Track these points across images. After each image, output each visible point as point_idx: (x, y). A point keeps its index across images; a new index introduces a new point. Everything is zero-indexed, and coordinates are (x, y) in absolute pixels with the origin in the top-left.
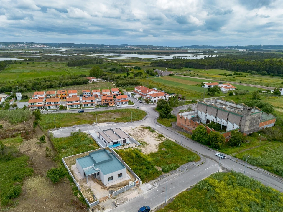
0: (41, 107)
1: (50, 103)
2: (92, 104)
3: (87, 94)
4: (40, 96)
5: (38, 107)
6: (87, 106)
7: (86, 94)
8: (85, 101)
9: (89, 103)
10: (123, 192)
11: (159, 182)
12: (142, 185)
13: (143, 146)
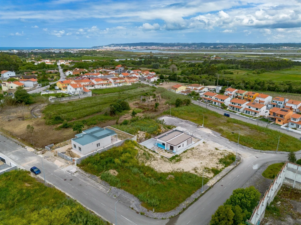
0: (210, 101)
1: (218, 99)
2: (256, 113)
3: (278, 102)
4: (229, 93)
5: (208, 100)
6: (249, 113)
7: (276, 102)
8: (249, 107)
9: (252, 111)
10: (63, 158)
11: (83, 176)
12: (75, 166)
13: (167, 160)
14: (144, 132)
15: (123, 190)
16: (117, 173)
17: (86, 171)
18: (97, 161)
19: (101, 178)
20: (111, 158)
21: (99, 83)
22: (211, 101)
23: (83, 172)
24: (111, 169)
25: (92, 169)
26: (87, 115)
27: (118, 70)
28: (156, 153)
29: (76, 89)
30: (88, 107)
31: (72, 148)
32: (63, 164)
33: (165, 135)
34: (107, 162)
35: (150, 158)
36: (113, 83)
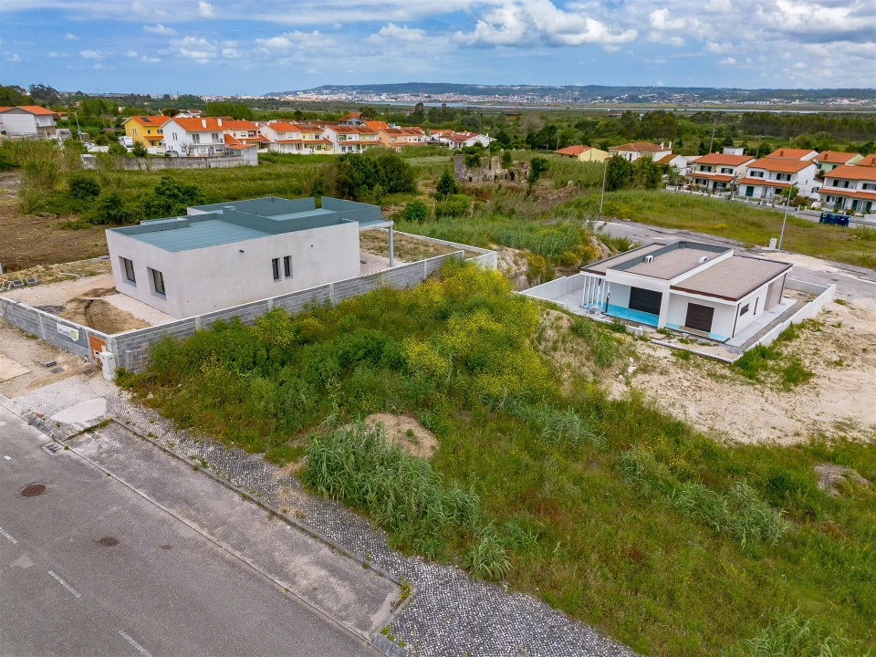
1: (761, 175)
5: (715, 183)
10: (34, 337)
11: (147, 456)
12: (105, 384)
13: (727, 372)
14: (517, 251)
15: (530, 601)
16: (428, 441)
17: (182, 420)
18: (274, 352)
19: (310, 480)
20: (377, 334)
21: (287, 137)
22: (728, 186)
23: (157, 429)
24: (382, 409)
25: (229, 408)
27: (350, 123)
28: (632, 335)
29: (196, 137)
30: (238, 179)
31: (113, 291)
32: (18, 370)
33: (643, 259)
34: (346, 363)
35: (614, 358)
36: (336, 144)
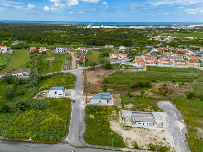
10: (86, 101)
11: (82, 111)
12: (85, 106)
13: (122, 126)
14: (133, 106)
15: (86, 125)
16: (93, 118)
17: (85, 110)
19: (86, 116)
20: (97, 110)
24: (93, 115)
26: (123, 84)
28: (122, 119)
29: (138, 65)
30: (130, 79)
32: (83, 103)
33: (140, 113)
35: (115, 120)
36: (174, 64)
